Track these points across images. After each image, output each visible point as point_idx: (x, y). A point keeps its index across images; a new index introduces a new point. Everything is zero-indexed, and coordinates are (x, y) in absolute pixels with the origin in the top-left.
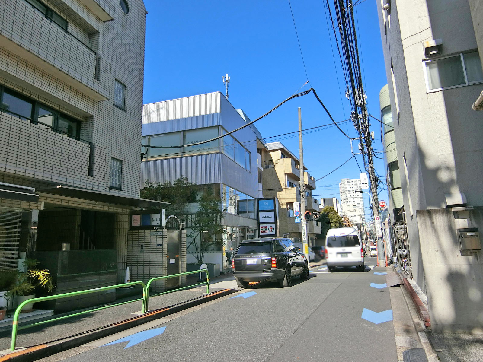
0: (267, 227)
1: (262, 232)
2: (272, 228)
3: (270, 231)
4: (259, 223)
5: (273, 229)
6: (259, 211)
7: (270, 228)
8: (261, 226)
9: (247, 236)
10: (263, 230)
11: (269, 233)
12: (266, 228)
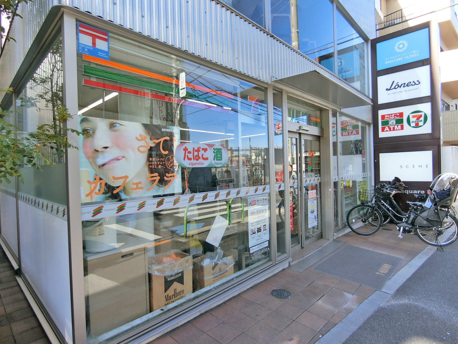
0: (401, 115)
1: (387, 128)
2: (421, 116)
3: (413, 125)
4: (376, 107)
5: (422, 119)
6: (377, 73)
7: (413, 117)
8: (381, 113)
9: (335, 144)
10: (390, 123)
11: (408, 131)
12: (398, 118)
